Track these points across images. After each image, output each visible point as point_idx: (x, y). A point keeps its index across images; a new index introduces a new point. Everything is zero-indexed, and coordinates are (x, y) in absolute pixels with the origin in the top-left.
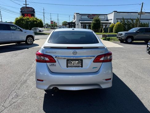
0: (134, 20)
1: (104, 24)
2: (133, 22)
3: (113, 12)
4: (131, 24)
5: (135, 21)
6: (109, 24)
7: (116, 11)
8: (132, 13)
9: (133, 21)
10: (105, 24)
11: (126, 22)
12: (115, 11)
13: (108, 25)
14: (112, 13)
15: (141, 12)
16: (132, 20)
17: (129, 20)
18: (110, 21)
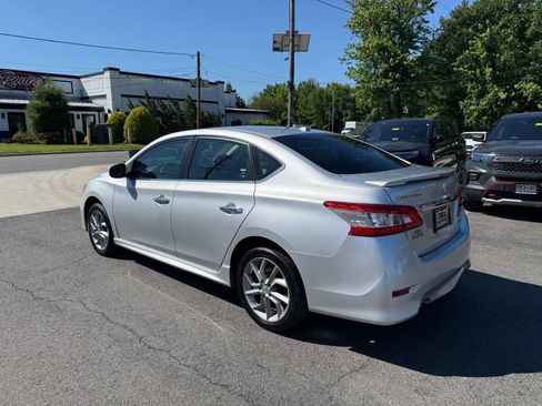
0: (180, 103)
1: (75, 113)
2: (178, 109)
3: (105, 70)
4: (174, 113)
5: (183, 106)
6: (96, 113)
7: (118, 70)
8: (169, 81)
9: (176, 104)
10: (80, 113)
11: (159, 109)
12: (111, 69)
13: (94, 116)
14: (102, 73)
15: (199, 79)
16: (175, 101)
17: (166, 102)
18: (96, 103)
